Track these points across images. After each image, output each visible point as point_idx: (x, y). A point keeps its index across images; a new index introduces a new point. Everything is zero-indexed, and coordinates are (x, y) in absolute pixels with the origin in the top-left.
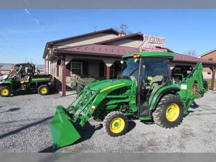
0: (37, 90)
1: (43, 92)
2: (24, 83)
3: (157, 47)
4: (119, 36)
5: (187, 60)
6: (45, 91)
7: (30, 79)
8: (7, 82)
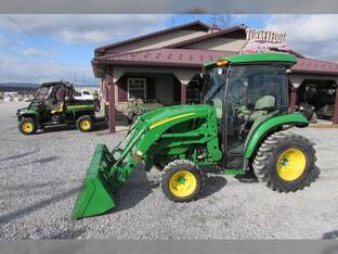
0: (75, 124)
1: (85, 128)
2: (56, 113)
3: (272, 49)
4: (210, 32)
5: (326, 69)
6: (87, 125)
7: (64, 107)
8: (30, 112)
